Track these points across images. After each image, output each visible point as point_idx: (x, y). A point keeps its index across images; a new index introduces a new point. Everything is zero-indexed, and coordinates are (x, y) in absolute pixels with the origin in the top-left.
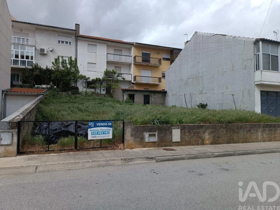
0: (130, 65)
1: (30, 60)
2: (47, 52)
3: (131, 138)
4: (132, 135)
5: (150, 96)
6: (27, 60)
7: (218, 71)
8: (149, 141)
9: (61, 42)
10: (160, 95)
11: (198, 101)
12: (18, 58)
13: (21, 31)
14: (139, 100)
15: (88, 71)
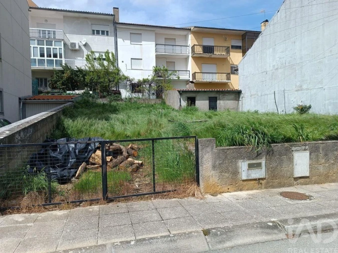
0: (187, 59)
1: (58, 58)
2: (79, 46)
3: (213, 172)
4: (214, 167)
5: (218, 98)
6: (55, 59)
7: (331, 51)
8: (250, 178)
9: (95, 31)
10: (233, 96)
11: (294, 102)
12: (44, 56)
13: (46, 21)
14: (202, 104)
15: (132, 69)
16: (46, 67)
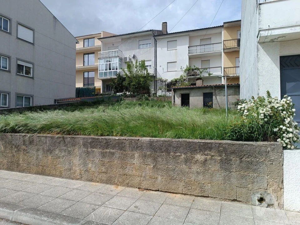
1: (115, 70)
2: (130, 59)
13: (113, 45)
14: (196, 100)
15: (168, 72)
16: (108, 77)
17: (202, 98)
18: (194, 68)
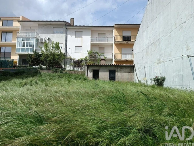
1: (32, 48)
2: (45, 40)
5: (116, 71)
6: (30, 48)
12: (24, 47)
13: (31, 28)
14: (104, 75)
15: (75, 53)
16: (25, 52)
17: (108, 73)
18: (94, 52)
